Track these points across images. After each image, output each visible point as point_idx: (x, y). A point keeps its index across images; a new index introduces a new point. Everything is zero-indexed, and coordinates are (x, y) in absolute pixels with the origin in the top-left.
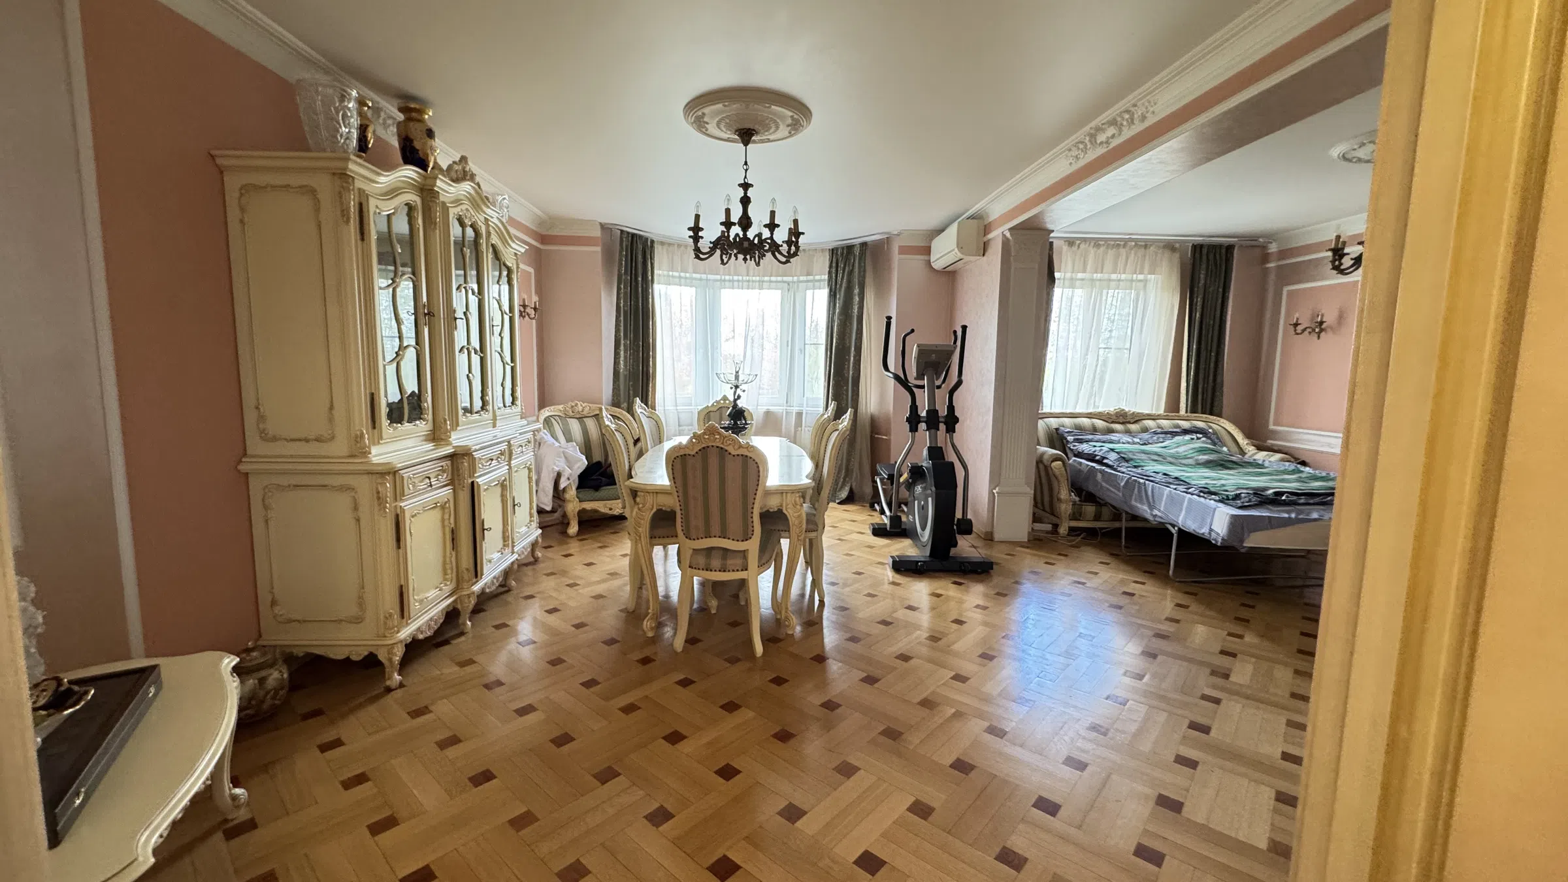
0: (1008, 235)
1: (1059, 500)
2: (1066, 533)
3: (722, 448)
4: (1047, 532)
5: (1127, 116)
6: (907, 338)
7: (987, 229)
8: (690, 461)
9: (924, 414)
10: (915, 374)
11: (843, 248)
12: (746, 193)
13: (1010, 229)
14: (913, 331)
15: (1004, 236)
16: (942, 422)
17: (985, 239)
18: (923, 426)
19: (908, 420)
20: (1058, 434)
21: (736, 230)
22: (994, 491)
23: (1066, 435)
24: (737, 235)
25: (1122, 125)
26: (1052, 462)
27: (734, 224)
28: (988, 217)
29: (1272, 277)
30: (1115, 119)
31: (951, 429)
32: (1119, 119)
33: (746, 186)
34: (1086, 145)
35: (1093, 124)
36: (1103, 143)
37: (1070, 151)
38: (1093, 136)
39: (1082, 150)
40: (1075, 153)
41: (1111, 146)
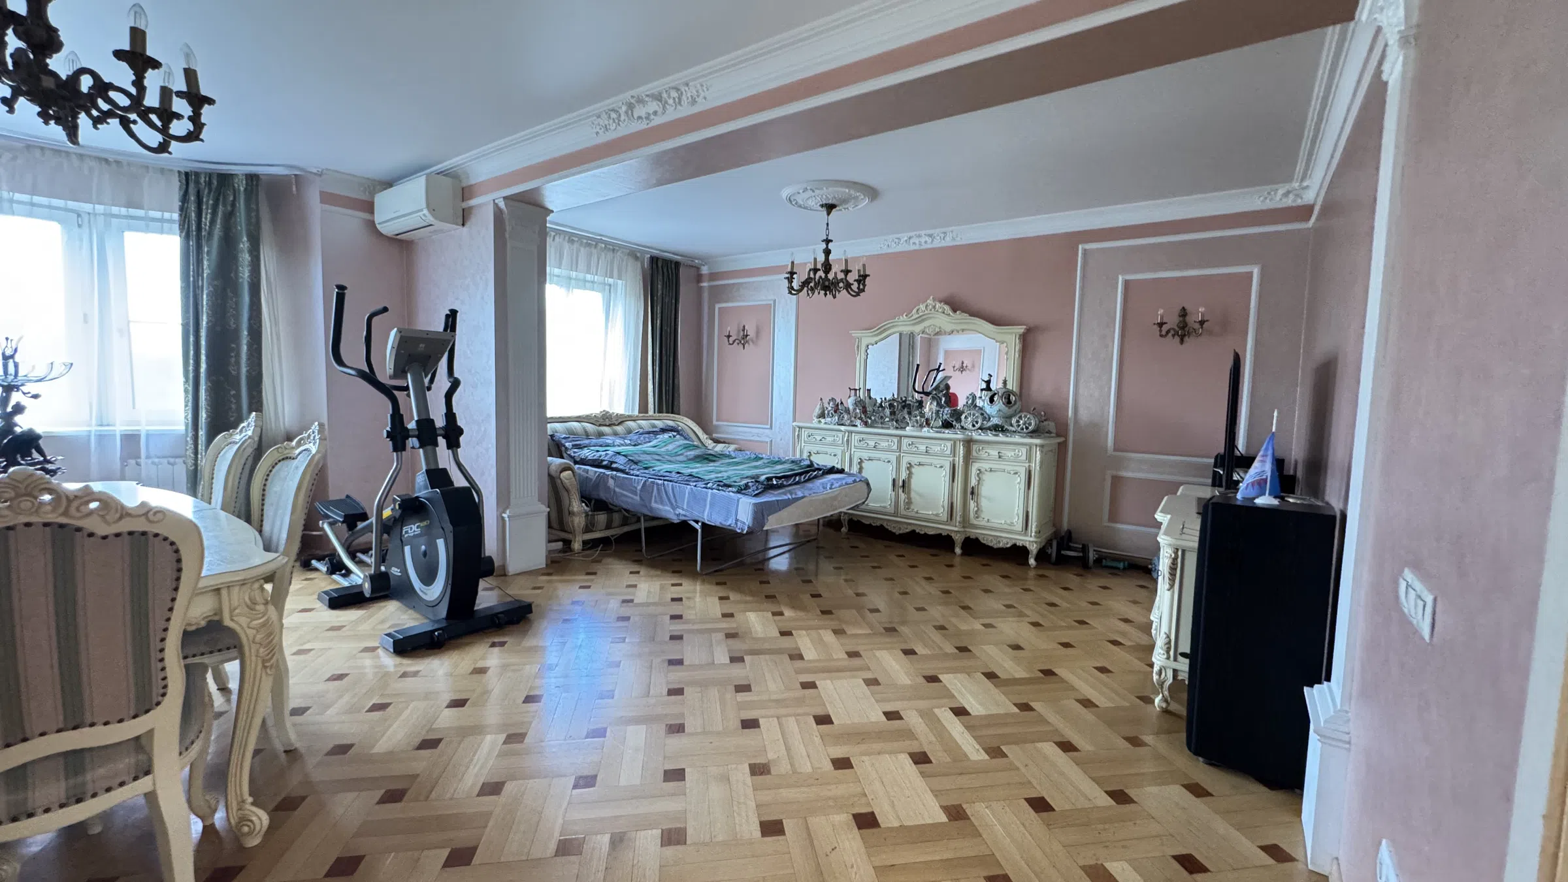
0: (502, 204)
1: (571, 513)
2: (581, 548)
3: (61, 526)
4: (560, 551)
5: (674, 94)
6: (375, 320)
7: (466, 193)
9: (412, 425)
10: (392, 371)
11: (210, 175)
13: (505, 198)
14: (385, 310)
15: (496, 205)
16: (440, 435)
17: (465, 205)
18: (413, 442)
19: (389, 435)
20: (553, 440)
22: (504, 515)
23: (563, 441)
25: (666, 102)
26: (561, 472)
28: (468, 178)
29: (706, 295)
30: (660, 94)
31: (453, 444)
32: (665, 95)
34: (620, 115)
35: (634, 92)
36: (640, 118)
37: (599, 117)
38: (631, 107)
39: (614, 122)
40: (604, 121)
41: (652, 124)
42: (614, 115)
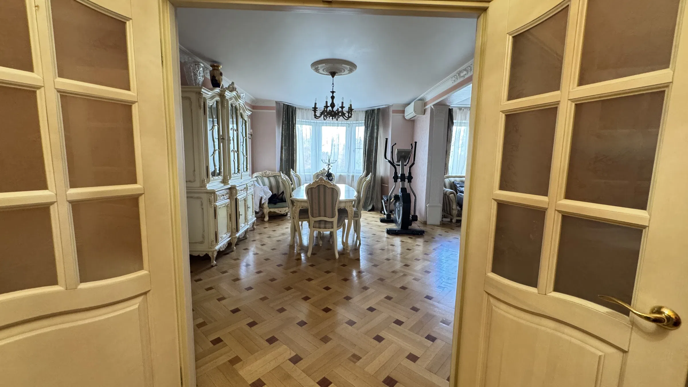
0: (433, 107)
1: (453, 209)
2: (455, 221)
3: (325, 185)
4: (448, 222)
5: (470, 68)
6: (394, 146)
7: (425, 104)
8: (314, 190)
9: (399, 175)
10: (396, 160)
11: (370, 111)
12: (333, 95)
13: (433, 105)
14: (396, 144)
15: (431, 107)
16: (406, 179)
17: (424, 108)
18: (399, 180)
19: (394, 178)
20: (454, 184)
21: (330, 108)
22: (427, 205)
23: (457, 184)
24: (330, 110)
25: (468, 71)
26: (450, 194)
27: (329, 107)
28: (425, 100)
31: (410, 181)
33: (333, 92)
34: (457, 77)
35: (459, 70)
36: (462, 76)
37: (452, 78)
38: (459, 74)
39: (456, 78)
40: (454, 79)
41: (465, 78)
42: (456, 77)
